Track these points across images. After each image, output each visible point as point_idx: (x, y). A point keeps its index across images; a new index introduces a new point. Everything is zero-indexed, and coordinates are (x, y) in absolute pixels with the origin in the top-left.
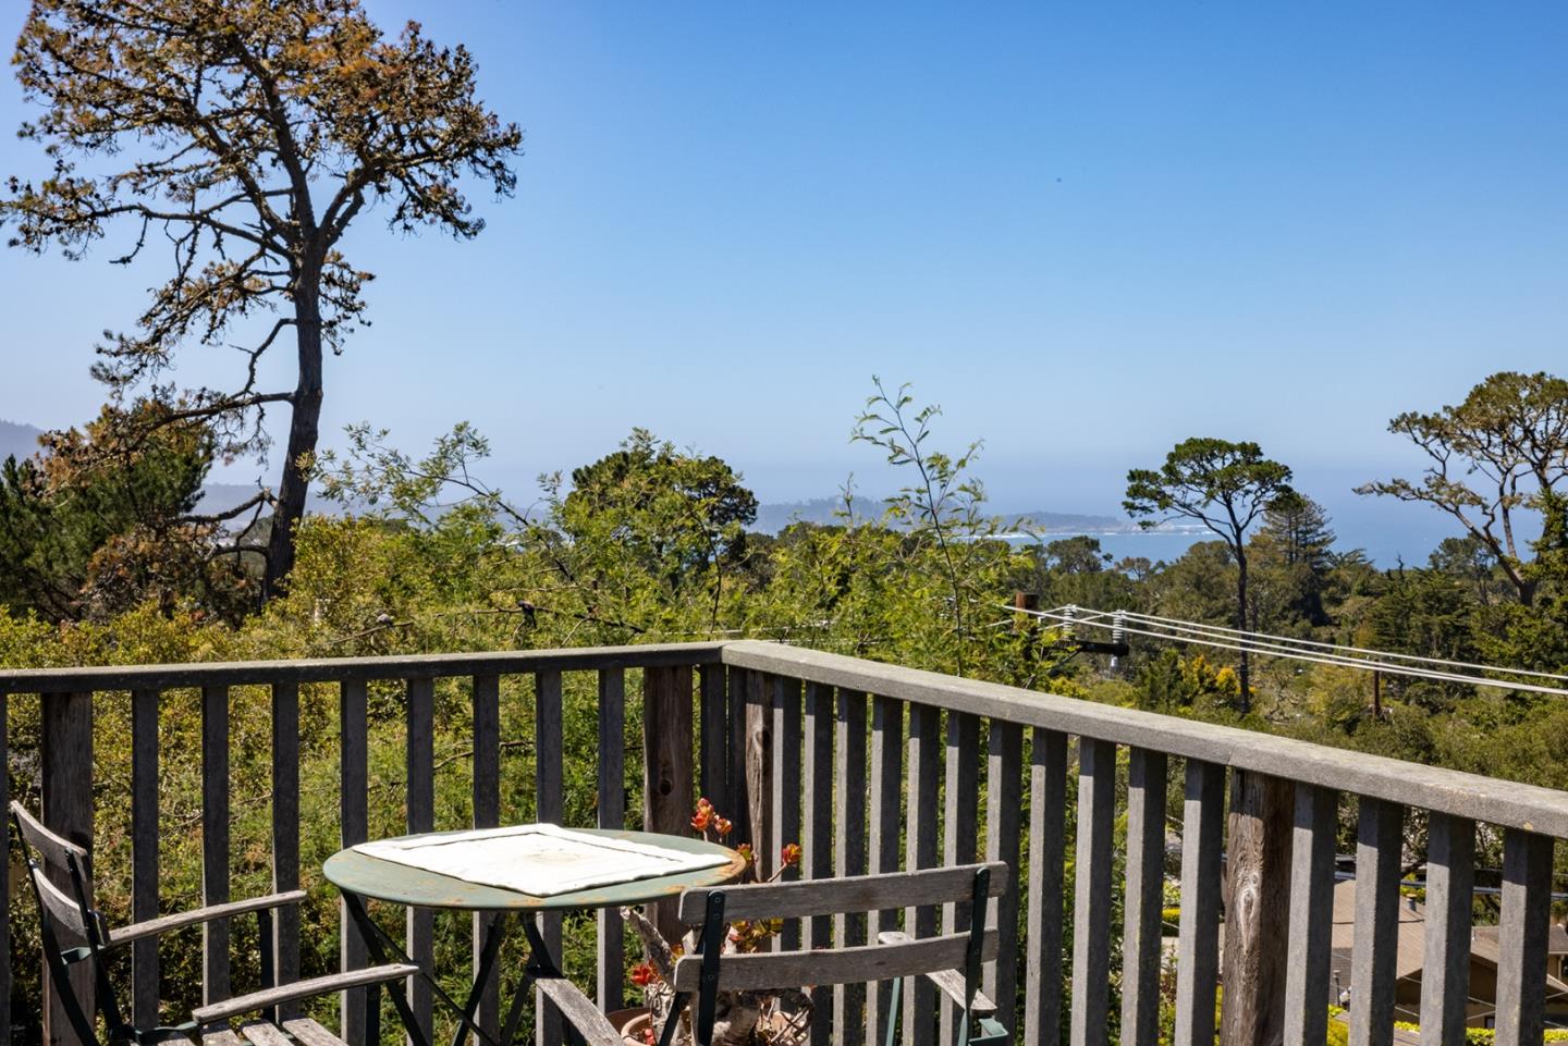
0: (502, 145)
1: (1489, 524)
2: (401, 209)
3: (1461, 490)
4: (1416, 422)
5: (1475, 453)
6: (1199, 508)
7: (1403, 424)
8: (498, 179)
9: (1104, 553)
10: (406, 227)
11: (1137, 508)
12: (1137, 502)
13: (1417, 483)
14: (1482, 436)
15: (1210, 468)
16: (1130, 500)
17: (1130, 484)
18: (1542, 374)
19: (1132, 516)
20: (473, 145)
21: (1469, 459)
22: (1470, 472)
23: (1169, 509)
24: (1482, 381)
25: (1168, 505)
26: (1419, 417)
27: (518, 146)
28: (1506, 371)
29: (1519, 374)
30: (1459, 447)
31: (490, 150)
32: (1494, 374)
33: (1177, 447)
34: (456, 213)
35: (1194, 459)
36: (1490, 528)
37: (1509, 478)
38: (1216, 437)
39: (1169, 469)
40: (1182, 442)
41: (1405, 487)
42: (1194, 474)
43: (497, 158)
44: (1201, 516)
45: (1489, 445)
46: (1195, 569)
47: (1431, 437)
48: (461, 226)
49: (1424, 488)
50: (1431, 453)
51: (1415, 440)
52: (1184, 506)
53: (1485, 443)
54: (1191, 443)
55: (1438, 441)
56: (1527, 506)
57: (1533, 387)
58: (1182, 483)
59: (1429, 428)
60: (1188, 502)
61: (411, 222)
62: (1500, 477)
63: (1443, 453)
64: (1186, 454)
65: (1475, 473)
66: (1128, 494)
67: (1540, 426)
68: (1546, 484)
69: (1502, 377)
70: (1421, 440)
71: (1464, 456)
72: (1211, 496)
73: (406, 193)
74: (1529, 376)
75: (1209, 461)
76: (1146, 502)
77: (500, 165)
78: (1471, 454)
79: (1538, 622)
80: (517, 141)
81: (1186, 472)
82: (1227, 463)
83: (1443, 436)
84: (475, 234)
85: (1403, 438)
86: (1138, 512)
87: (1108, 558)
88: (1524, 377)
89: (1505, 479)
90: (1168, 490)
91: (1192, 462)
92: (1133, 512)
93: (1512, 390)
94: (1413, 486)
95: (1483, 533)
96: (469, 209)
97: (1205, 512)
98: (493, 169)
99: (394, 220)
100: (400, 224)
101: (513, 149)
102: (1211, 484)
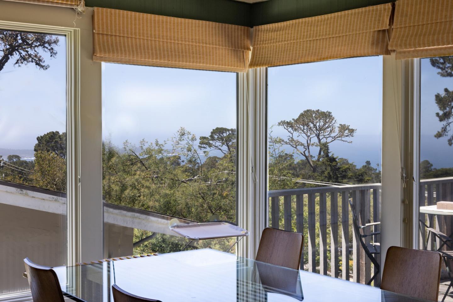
0: (53, 43)
1: (305, 151)
2: (18, 61)
3: (299, 142)
4: (285, 123)
5: (299, 131)
6: (220, 147)
7: (281, 124)
8: (51, 53)
9: (182, 160)
10: (19, 66)
11: (202, 147)
12: (202, 146)
13: (286, 140)
14: (302, 127)
15: (222, 136)
16: (200, 145)
17: (200, 141)
18: (319, 110)
19: (201, 150)
20: (45, 43)
21: (298, 133)
22: (298, 137)
23: (211, 148)
24: (302, 112)
25: (211, 146)
26: (286, 121)
27: (58, 43)
28: (309, 109)
29: (312, 110)
30: (296, 130)
31: (50, 44)
32: (306, 110)
33: (213, 130)
34: (41, 63)
35: (218, 133)
36: (305, 152)
37: (309, 138)
38: (224, 127)
39: (211, 136)
40: (215, 129)
41: (283, 141)
42: (218, 137)
43: (51, 47)
44: (220, 149)
45: (304, 129)
46: (210, 164)
47: (289, 127)
48: (42, 67)
49: (288, 141)
50: (289, 132)
51: (285, 128)
52: (216, 147)
53: (303, 129)
54: (217, 129)
55: (291, 128)
56: (316, 146)
57: (316, 114)
58: (215, 140)
59: (288, 125)
60: (216, 145)
61: (20, 64)
62: (307, 138)
63: (292, 131)
64: (216, 132)
65: (299, 137)
66: (200, 143)
67: (318, 124)
68: (320, 140)
69: (308, 111)
70: (286, 128)
71: (296, 132)
72: (223, 144)
73: (20, 56)
74: (315, 110)
75: (222, 134)
76: (205, 146)
77: (52, 49)
78: (298, 132)
79: (320, 178)
80: (58, 42)
81: (216, 137)
82: (227, 134)
83: (292, 127)
84: (47, 69)
85: (281, 127)
86: (203, 149)
87: (183, 161)
88: (314, 111)
89: (308, 138)
90: (211, 142)
91: (217, 134)
92: (201, 148)
93: (311, 114)
94: (285, 141)
95: (303, 153)
96: (44, 61)
97: (222, 148)
98: (50, 50)
99: (15, 64)
100: (17, 64)
101: (56, 44)
102: (223, 140)
